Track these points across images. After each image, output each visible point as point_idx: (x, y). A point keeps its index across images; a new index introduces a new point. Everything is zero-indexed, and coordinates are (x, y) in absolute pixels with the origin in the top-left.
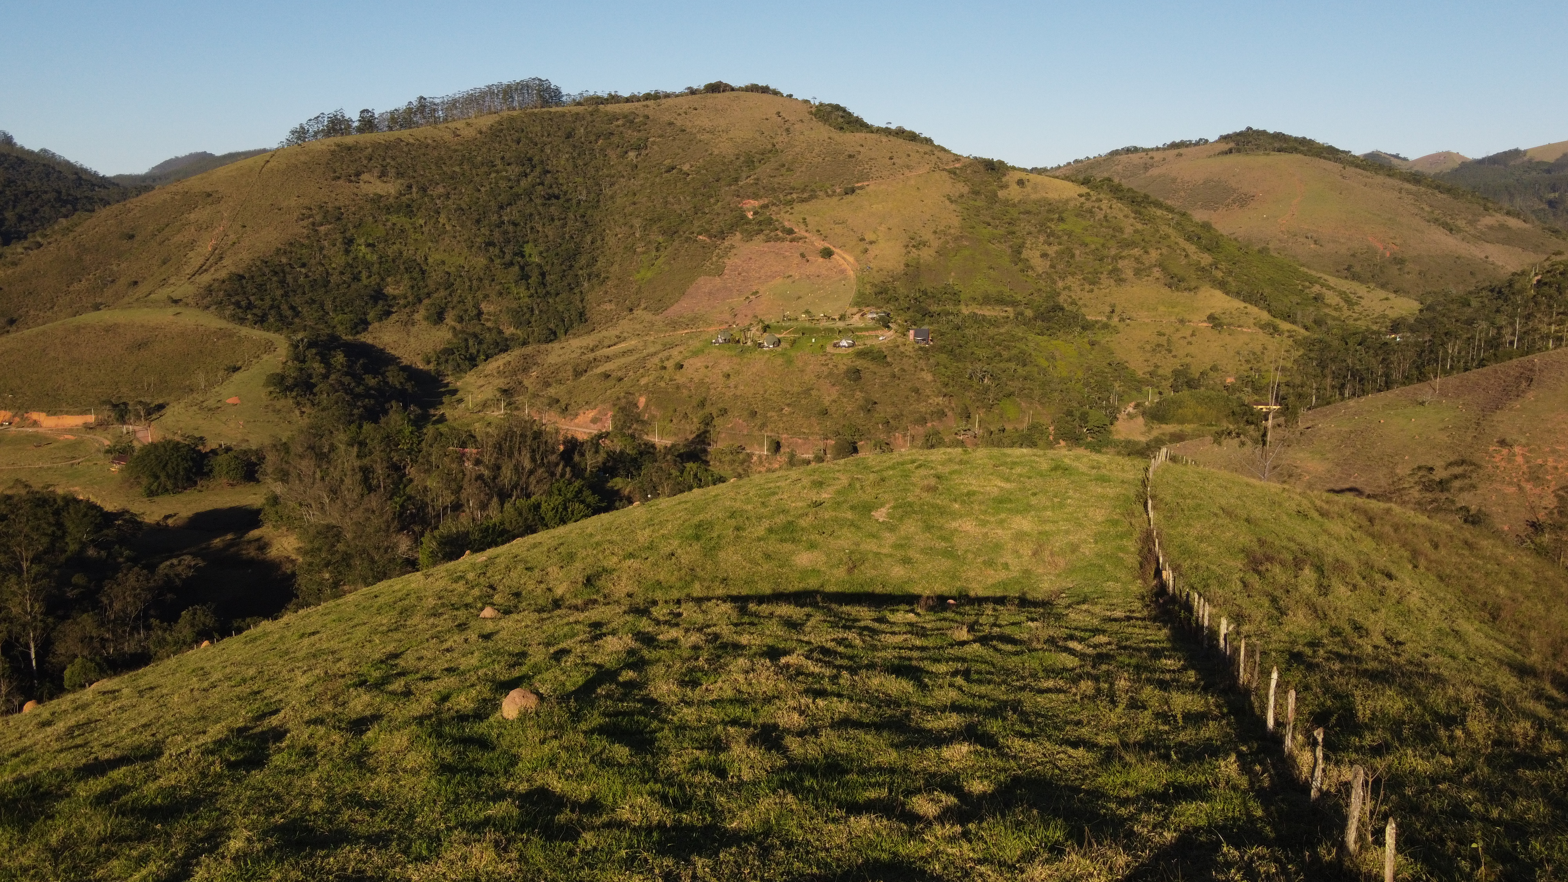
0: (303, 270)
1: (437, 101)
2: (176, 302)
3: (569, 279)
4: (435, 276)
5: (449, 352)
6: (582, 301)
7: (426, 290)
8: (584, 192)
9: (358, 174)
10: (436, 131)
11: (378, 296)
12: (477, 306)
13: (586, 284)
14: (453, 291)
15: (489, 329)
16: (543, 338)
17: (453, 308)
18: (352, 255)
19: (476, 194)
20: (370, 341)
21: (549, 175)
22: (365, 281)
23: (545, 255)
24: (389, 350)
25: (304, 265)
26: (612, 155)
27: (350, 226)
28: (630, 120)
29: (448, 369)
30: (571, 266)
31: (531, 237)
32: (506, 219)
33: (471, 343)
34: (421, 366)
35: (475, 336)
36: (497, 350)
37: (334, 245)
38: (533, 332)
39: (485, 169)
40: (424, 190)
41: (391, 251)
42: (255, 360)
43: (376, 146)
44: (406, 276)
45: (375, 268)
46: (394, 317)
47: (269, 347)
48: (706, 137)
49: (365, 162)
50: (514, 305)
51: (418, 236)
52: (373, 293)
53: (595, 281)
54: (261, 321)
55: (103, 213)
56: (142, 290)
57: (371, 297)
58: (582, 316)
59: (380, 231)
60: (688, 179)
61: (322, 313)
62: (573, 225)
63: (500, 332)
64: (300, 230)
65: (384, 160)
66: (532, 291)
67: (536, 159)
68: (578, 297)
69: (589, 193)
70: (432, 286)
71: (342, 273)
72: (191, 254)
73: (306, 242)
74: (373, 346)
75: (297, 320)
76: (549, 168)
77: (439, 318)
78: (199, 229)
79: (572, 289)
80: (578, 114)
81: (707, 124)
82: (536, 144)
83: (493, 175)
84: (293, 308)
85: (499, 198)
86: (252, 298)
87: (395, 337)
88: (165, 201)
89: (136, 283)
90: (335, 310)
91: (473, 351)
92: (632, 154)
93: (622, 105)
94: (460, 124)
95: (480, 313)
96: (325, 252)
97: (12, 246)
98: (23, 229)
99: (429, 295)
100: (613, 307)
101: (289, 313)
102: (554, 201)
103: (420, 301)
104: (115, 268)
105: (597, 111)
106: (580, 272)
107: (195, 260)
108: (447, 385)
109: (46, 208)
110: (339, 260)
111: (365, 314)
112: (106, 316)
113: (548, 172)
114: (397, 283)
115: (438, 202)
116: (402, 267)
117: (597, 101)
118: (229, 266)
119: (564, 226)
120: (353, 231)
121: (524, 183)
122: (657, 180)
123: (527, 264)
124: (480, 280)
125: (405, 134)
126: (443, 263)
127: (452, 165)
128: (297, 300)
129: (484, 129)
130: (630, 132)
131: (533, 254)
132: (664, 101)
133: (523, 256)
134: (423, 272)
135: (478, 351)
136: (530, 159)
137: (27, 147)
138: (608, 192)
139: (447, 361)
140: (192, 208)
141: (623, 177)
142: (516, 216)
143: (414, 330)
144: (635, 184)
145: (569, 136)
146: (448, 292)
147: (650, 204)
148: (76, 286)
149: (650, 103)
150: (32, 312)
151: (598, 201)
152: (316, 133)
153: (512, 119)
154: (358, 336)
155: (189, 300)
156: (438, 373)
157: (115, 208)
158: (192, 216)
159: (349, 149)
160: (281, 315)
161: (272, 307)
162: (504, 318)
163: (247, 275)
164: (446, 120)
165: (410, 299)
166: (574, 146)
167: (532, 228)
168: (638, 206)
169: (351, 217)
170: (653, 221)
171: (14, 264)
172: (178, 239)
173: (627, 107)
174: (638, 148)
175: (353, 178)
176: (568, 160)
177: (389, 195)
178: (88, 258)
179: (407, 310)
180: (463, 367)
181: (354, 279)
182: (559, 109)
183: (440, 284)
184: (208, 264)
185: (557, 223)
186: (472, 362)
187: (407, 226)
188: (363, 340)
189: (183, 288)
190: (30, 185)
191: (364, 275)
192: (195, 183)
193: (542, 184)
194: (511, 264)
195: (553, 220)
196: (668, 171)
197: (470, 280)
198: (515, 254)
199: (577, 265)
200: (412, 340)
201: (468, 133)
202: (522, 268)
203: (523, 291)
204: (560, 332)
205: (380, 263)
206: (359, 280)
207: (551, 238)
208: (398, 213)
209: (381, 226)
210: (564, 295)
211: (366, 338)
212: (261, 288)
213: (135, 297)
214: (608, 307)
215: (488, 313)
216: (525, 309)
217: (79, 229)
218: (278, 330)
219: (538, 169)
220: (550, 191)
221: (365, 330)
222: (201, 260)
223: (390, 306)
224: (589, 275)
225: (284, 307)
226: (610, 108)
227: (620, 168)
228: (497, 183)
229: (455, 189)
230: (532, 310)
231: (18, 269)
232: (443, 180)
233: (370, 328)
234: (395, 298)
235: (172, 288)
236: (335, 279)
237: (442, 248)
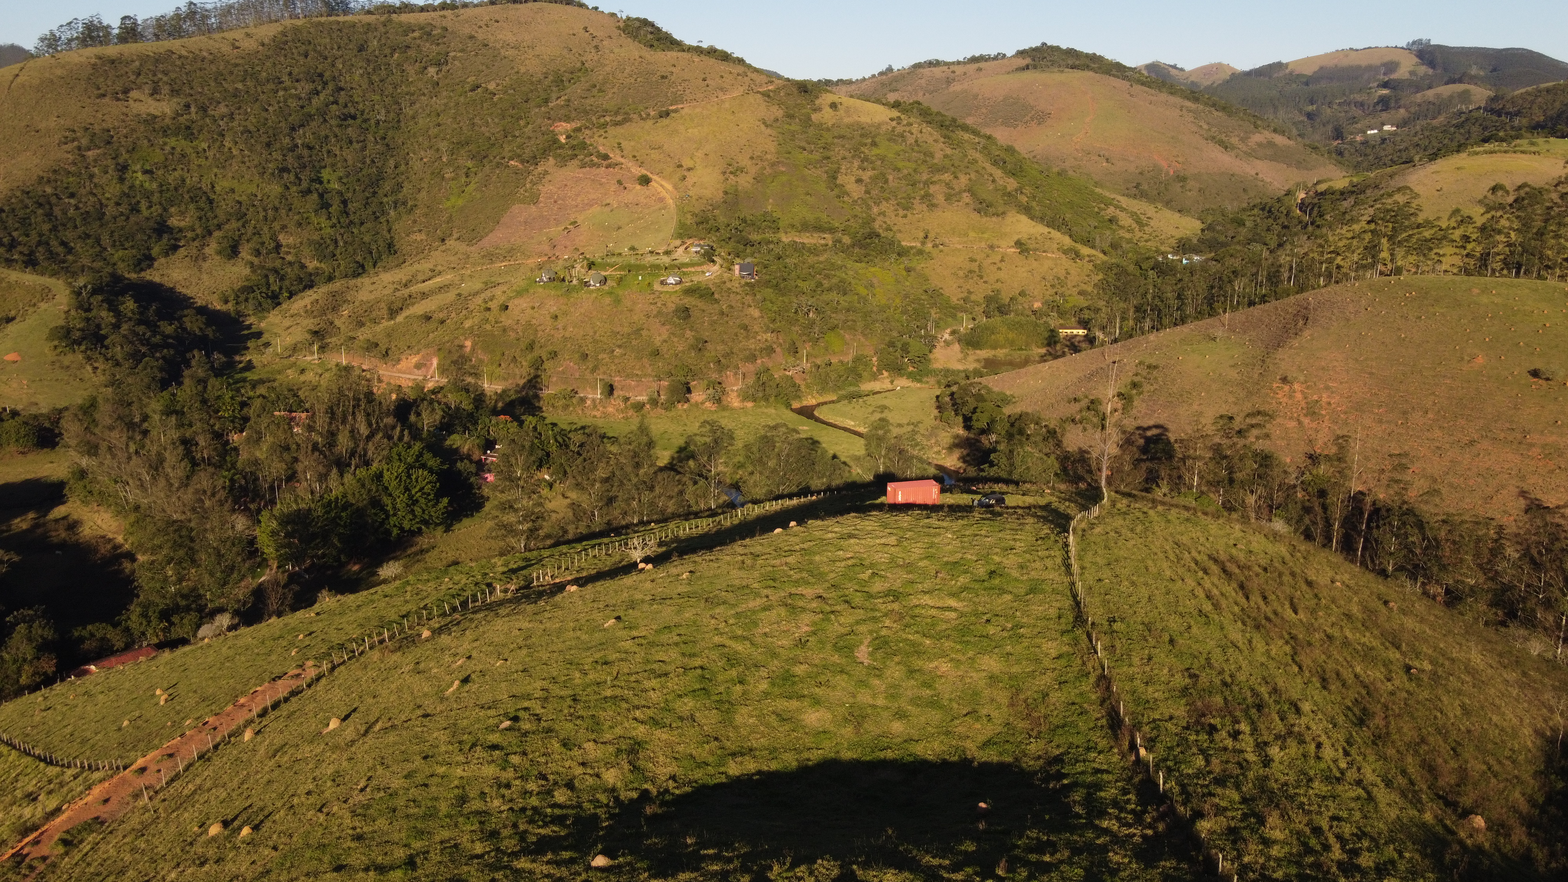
0: (72, 201)
1: (209, 7)
3: (373, 207)
4: (224, 207)
5: (248, 290)
6: (389, 231)
7: (215, 222)
8: (383, 111)
9: (126, 91)
10: (211, 42)
11: (162, 229)
12: (274, 238)
13: (392, 213)
14: (246, 222)
15: (290, 263)
16: (350, 272)
17: (248, 241)
18: (127, 183)
19: (264, 114)
20: (157, 279)
21: (342, 93)
22: (145, 213)
23: (344, 180)
24: (179, 289)
25: (72, 195)
26: (411, 70)
27: (123, 151)
28: (427, 32)
29: (249, 308)
30: (375, 193)
31: (328, 161)
32: (300, 142)
33: (271, 280)
34: (218, 306)
35: (276, 271)
36: (301, 287)
37: (106, 172)
38: (339, 266)
39: (271, 86)
40: (204, 109)
41: (172, 178)
42: (31, 310)
43: (144, 59)
44: (192, 206)
45: (155, 198)
46: (182, 252)
47: (46, 294)
48: (511, 53)
49: (133, 78)
50: (316, 237)
51: (202, 161)
52: (156, 226)
53: (401, 209)
54: (31, 262)
57: (155, 230)
58: (391, 247)
59: (158, 156)
60: (495, 99)
61: (98, 249)
62: (373, 148)
63: (303, 266)
64: (64, 155)
65: (155, 75)
66: (334, 221)
67: (327, 75)
68: (385, 226)
69: (388, 112)
70: (222, 217)
71: (118, 204)
73: (73, 169)
74: (161, 285)
75: (70, 258)
76: (342, 84)
77: (233, 251)
79: (377, 218)
80: (369, 24)
81: (510, 38)
82: (326, 58)
83: (281, 93)
84: (64, 244)
85: (290, 119)
87: (186, 274)
90: (114, 246)
91: (275, 287)
92: (432, 71)
93: (417, 15)
94: (238, 35)
95: (278, 246)
96: (96, 180)
99: (219, 227)
100: (423, 237)
101: (60, 250)
102: (351, 121)
103: (210, 233)
105: (390, 21)
106: (385, 200)
108: (249, 327)
110: (113, 190)
111: (149, 249)
113: (342, 89)
114: (182, 213)
115: (221, 123)
116: (186, 196)
117: (391, 10)
119: (364, 148)
120: (125, 156)
121: (315, 101)
122: (462, 99)
123: (326, 191)
124: (276, 209)
125: (175, 44)
126: (233, 191)
127: (234, 82)
128: (69, 235)
129: (266, 41)
130: (428, 45)
131: (332, 179)
132: (462, 11)
133: (321, 183)
134: (211, 202)
135: (281, 288)
136: (321, 75)
138: (409, 112)
139: (246, 300)
141: (424, 94)
142: (310, 138)
143: (206, 265)
144: (438, 103)
145: (361, 49)
146: (240, 223)
147: (455, 126)
149: (448, 13)
151: (399, 121)
152: (70, 41)
153: (296, 30)
154: (143, 274)
156: (238, 312)
159: (113, 62)
160: (51, 252)
161: (39, 243)
162: (306, 251)
164: (220, 29)
165: (199, 231)
166: (368, 60)
167: (329, 152)
168: (443, 127)
169: (123, 140)
170: (461, 144)
173: (423, 17)
174: (438, 64)
175: (120, 96)
176: (362, 76)
177: (164, 115)
179: (196, 243)
180: (265, 305)
181: (132, 210)
182: (349, 18)
183: (230, 214)
185: (357, 146)
186: (275, 300)
187: (189, 151)
188: (148, 278)
191: (143, 205)
193: (336, 102)
194: (309, 191)
195: (351, 142)
196: (472, 90)
197: (265, 210)
198: (312, 180)
199: (381, 192)
200: (205, 277)
201: (249, 45)
202: (321, 196)
203: (324, 222)
204: (368, 265)
205: (161, 192)
206: (138, 211)
207: (350, 162)
208: (177, 135)
209: (158, 151)
210: (369, 225)
211: (153, 276)
212: (25, 222)
214: (419, 237)
215: (287, 246)
216: (328, 241)
219: (331, 86)
220: (345, 111)
221: (150, 266)
223: (176, 239)
224: (395, 203)
225: (54, 243)
226: (404, 18)
227: (420, 85)
228: (285, 101)
229: (239, 108)
230: (336, 242)
232: (225, 99)
233: (156, 264)
234: (181, 230)
236: (110, 211)
237: (230, 174)
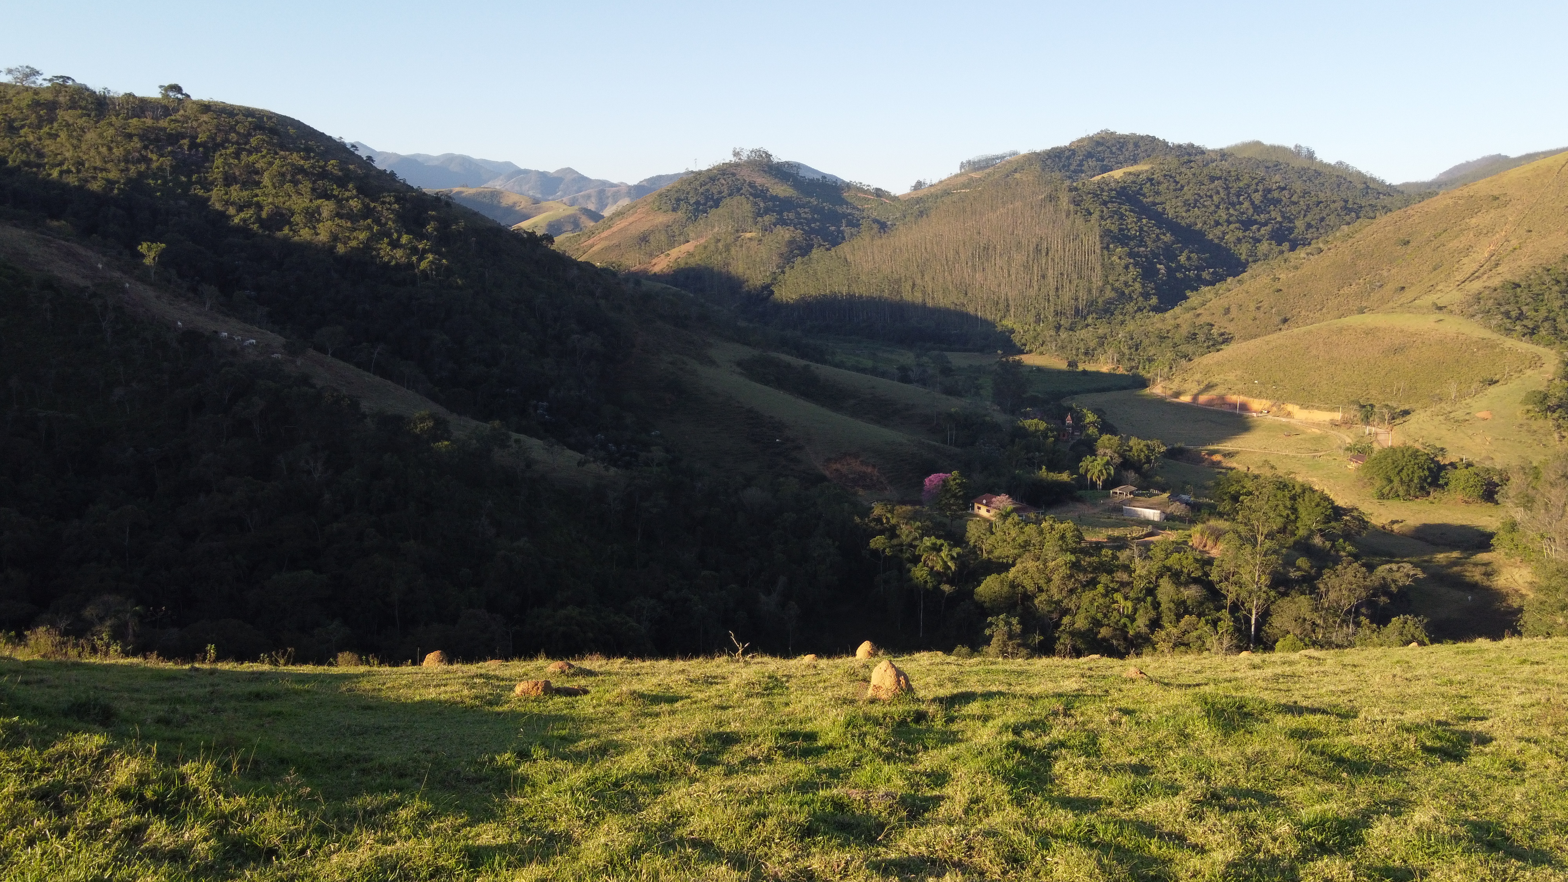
2: (1440, 308)
42: (1517, 375)
47: (1536, 362)
55: (1383, 219)
56: (1409, 294)
72: (1465, 260)
78: (1478, 235)
86: (1524, 309)
88: (1447, 206)
89: (1403, 288)
97: (1297, 251)
98: (1309, 236)
104: (1385, 273)
107: (1469, 265)
109: (1332, 217)
112: (1369, 320)
118: (1505, 273)
137: (1325, 161)
140: (1474, 213)
148: (1346, 290)
150: (1303, 313)
155: (1454, 308)
157: (1395, 215)
158: (1474, 220)
161: (1546, 319)
163: (1523, 284)
171: (1296, 268)
172: (1454, 244)
178: (1361, 263)
184: (1482, 270)
189: (1450, 295)
190: (1322, 196)
192: (1483, 187)
212: (1537, 298)
213: (1400, 302)
217: (1358, 236)
218: (1549, 344)
222: (1475, 266)
231: (1299, 272)
235: (1439, 295)
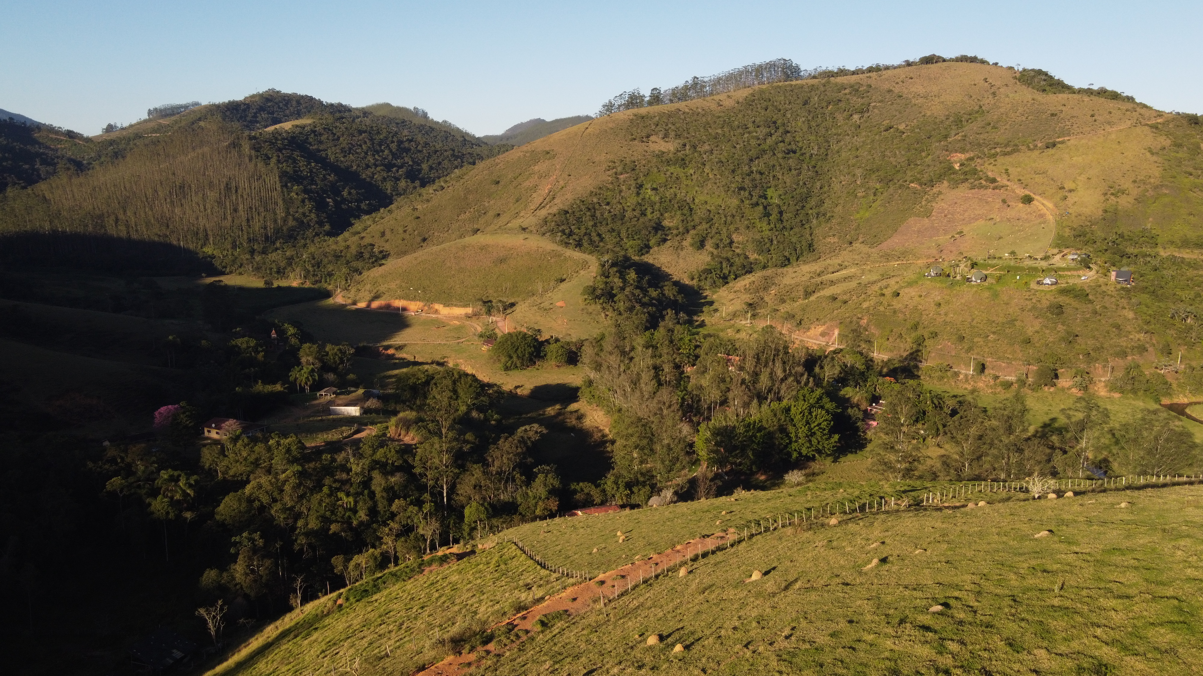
0: (608, 208)
1: (706, 79)
2: (524, 229)
3: (801, 217)
4: (700, 213)
5: (708, 271)
6: (811, 235)
7: (692, 224)
8: (816, 148)
9: (648, 137)
10: (705, 103)
11: (658, 227)
12: (729, 236)
13: (815, 221)
14: (712, 225)
15: (738, 255)
16: (779, 263)
17: (712, 238)
18: (641, 196)
19: (733, 150)
20: (651, 261)
21: (788, 135)
22: (649, 216)
23: (782, 197)
24: (664, 268)
25: (608, 204)
26: (840, 117)
27: (641, 175)
28: (855, 89)
29: (707, 285)
30: (804, 206)
31: (773, 183)
32: (754, 169)
33: (724, 265)
34: (687, 281)
35: (728, 260)
36: (744, 272)
37: (630, 189)
38: (771, 259)
39: (740, 130)
40: (694, 147)
41: (669, 194)
42: (575, 275)
43: (661, 115)
44: (679, 213)
45: (657, 207)
46: (669, 243)
47: (585, 265)
48: (920, 101)
49: (653, 127)
50: (758, 237)
51: (689, 182)
52: (655, 225)
53: (822, 219)
54: (579, 245)
55: (480, 165)
56: (503, 219)
57: (654, 228)
58: (810, 247)
59: (662, 179)
60: (904, 136)
61: (618, 239)
62: (806, 174)
63: (747, 257)
64: (606, 178)
65: (667, 125)
66: (772, 226)
67: (779, 122)
68: (808, 231)
69: (820, 148)
70: (697, 220)
71: (634, 210)
72: (534, 195)
73: (611, 186)
74: (653, 265)
75: (601, 244)
76: (789, 129)
77: (701, 245)
78: (540, 177)
79: (803, 225)
80: (813, 86)
81: (921, 90)
82: (780, 110)
83: (746, 135)
84: (599, 235)
85: (750, 153)
86: (572, 227)
87: (669, 259)
88: (519, 157)
89: (499, 215)
90: (628, 237)
91: (726, 271)
92: (856, 117)
93: (848, 77)
94: (723, 97)
95: (732, 242)
96: (623, 194)
97: (427, 188)
98: (432, 175)
99: (694, 227)
100: (836, 240)
101: (597, 239)
102: (792, 155)
103: (688, 232)
104: (487, 205)
105: (829, 82)
106: (810, 212)
107: (537, 198)
108: (705, 297)
109: (446, 162)
110: (632, 201)
111: (648, 241)
112: (480, 239)
113: (788, 132)
114: (672, 217)
115: (704, 156)
116: (676, 206)
117: (829, 74)
118: (559, 204)
119: (799, 174)
120: (642, 178)
121: (769, 141)
122: (877, 137)
123: (769, 205)
124: (733, 216)
125: (682, 105)
126: (706, 202)
127: (716, 129)
128: (603, 229)
129: (741, 100)
130: (855, 98)
131: (774, 197)
132: (884, 72)
133: (766, 198)
134: (691, 210)
135: (730, 272)
136: (775, 123)
137: (435, 120)
138: (835, 147)
139: (706, 279)
140: (536, 162)
141: (848, 135)
142: (762, 167)
143: (682, 253)
144: (858, 141)
145: (805, 103)
146: (708, 225)
147: (870, 157)
148: (462, 217)
149: (873, 74)
150: (436, 234)
151: (827, 155)
152: (620, 106)
153: (762, 92)
154: (643, 257)
155: (533, 228)
156: (699, 287)
157: (488, 162)
158: (536, 168)
159: (643, 117)
160: (591, 240)
161: (585, 234)
162: (750, 246)
163: (570, 211)
164: (711, 94)
165: (681, 230)
166: (809, 111)
167: (774, 176)
168: (860, 158)
169: (642, 168)
170: (872, 171)
171: (428, 201)
172: (526, 184)
173: (854, 78)
174: (862, 112)
175: (644, 139)
176: (804, 122)
177: (669, 151)
178: (471, 197)
179: (678, 238)
180: (718, 283)
181: (641, 214)
182: (799, 82)
183: (703, 219)
184: (545, 202)
185: (794, 172)
186: (725, 279)
187: (681, 175)
188: (646, 260)
189: (529, 220)
190: (438, 147)
191: (649, 211)
192: (539, 144)
193: (783, 141)
194: (757, 204)
195: (790, 170)
196: (886, 130)
197: (725, 217)
198: (760, 197)
199: (808, 206)
200: (681, 261)
201: (728, 103)
202: (765, 208)
203: (765, 226)
204: (793, 259)
205: (661, 203)
206: (645, 215)
207: (788, 184)
208: (675, 164)
209: (662, 175)
210: (796, 230)
211: (648, 259)
212: (579, 220)
213: (498, 225)
214: (832, 240)
215: (738, 243)
216: (766, 240)
217: (466, 177)
218: (591, 253)
219: (781, 130)
220: (789, 147)
221: (647, 252)
222: (541, 199)
223: (666, 235)
224: (818, 214)
225: (594, 234)
226: (840, 80)
227: (846, 128)
228: (748, 141)
229: (717, 146)
230: (772, 241)
231: (430, 204)
232: (709, 140)
233: (651, 251)
234: (669, 229)
235: (522, 220)
236: (628, 214)
237: (706, 192)
